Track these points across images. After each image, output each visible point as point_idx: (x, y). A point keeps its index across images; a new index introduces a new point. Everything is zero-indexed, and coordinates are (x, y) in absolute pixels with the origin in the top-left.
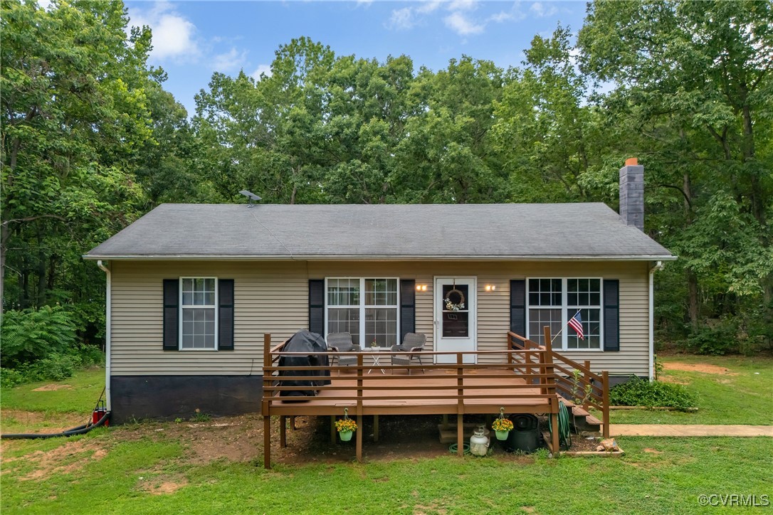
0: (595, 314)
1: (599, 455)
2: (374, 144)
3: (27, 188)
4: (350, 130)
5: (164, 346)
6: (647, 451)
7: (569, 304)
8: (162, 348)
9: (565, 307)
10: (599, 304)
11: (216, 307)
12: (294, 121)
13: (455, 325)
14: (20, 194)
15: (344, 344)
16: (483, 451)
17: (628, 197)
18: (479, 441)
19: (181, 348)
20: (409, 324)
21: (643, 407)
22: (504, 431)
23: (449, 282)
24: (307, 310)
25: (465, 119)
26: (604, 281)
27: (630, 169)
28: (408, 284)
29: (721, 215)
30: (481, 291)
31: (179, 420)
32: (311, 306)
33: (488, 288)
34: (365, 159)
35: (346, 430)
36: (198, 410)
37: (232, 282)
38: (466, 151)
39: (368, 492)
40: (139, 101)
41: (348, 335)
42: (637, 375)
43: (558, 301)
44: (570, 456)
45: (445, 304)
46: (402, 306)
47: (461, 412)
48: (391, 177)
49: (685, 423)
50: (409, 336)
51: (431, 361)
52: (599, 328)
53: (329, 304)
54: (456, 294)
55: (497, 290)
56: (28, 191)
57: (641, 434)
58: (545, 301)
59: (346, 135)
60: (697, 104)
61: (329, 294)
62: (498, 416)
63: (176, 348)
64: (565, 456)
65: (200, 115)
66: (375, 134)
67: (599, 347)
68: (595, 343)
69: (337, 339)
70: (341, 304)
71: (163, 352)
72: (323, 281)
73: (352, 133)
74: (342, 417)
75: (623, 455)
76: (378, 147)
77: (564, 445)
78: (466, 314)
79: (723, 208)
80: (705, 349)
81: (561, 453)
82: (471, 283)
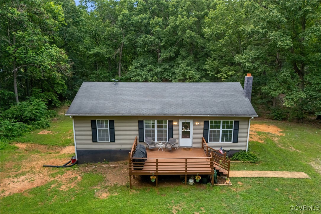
0: (231, 131)
1: (225, 186)
2: (156, 29)
3: (22, 54)
4: (146, 21)
5: (93, 141)
6: (239, 183)
7: (223, 128)
8: (92, 141)
9: (221, 129)
10: (232, 129)
11: (109, 129)
12: (123, 16)
13: (186, 135)
14: (20, 57)
15: (150, 141)
16: (192, 184)
17: (247, 88)
18: (191, 181)
19: (98, 142)
20: (171, 135)
21: (243, 161)
22: (198, 180)
23: (184, 121)
24: (138, 130)
25: (193, 19)
26: (235, 121)
27: (248, 78)
28: (171, 122)
29: (284, 78)
30: (194, 124)
31: (99, 163)
32: (139, 129)
33: (197, 123)
34: (153, 35)
35: (153, 179)
36: (104, 160)
37: (113, 121)
38: (193, 34)
39: (160, 200)
40: (60, 11)
41: (151, 138)
42: (242, 150)
43: (219, 127)
44: (217, 185)
45: (182, 129)
46: (169, 129)
47: (186, 174)
48: (163, 43)
49: (253, 170)
50: (171, 139)
51: (178, 145)
52: (231, 136)
53: (145, 128)
54: (186, 126)
55: (200, 124)
56: (23, 56)
57: (239, 176)
58: (215, 127)
59: (145, 23)
60: (280, 38)
61: (145, 125)
62: (197, 175)
63: (96, 142)
64: (215, 186)
65: (81, 4)
66: (157, 24)
67: (231, 141)
68: (230, 140)
69: (148, 140)
70: (149, 128)
71: (92, 143)
72: (143, 121)
73: (147, 22)
74: (152, 175)
75: (231, 186)
76: (157, 31)
77: (215, 182)
78: (190, 131)
79: (285, 76)
80: (275, 118)
81: (214, 185)
82: (191, 122)
